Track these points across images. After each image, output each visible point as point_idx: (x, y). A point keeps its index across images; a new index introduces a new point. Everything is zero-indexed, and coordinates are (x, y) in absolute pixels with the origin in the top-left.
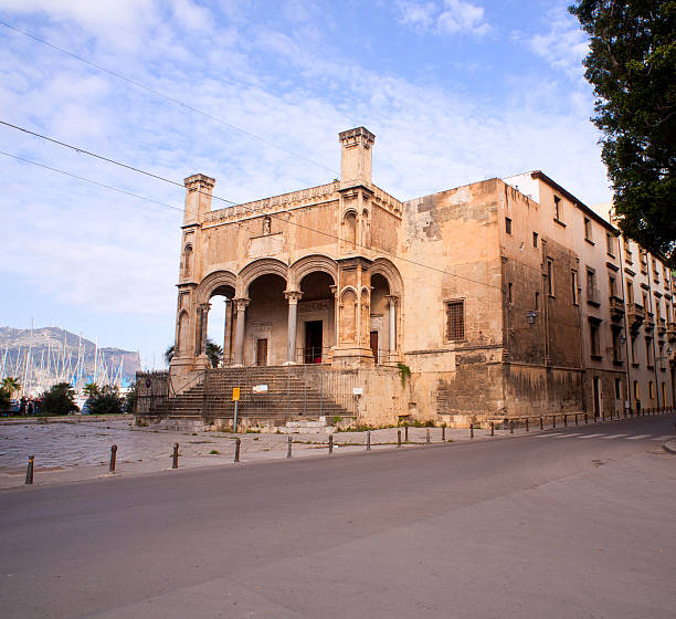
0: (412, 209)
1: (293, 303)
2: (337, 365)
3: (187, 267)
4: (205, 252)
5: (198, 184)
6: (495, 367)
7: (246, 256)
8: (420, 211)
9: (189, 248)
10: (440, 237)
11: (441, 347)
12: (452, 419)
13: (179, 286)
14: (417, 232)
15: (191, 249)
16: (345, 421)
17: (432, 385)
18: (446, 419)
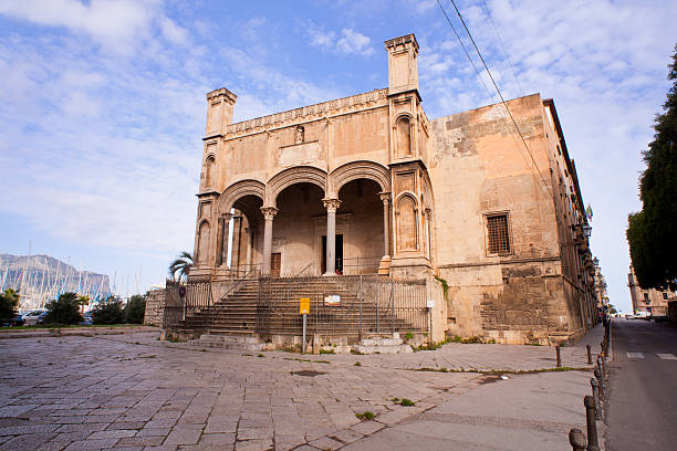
0: (439, 126)
1: (332, 211)
2: (397, 274)
3: (208, 177)
4: (228, 162)
5: (222, 98)
6: (554, 280)
7: (276, 164)
8: (449, 128)
9: (211, 159)
10: (475, 152)
11: (482, 260)
12: (501, 335)
13: (200, 196)
14: (447, 148)
15: (213, 160)
16: (416, 337)
17: (476, 299)
18: (494, 334)
